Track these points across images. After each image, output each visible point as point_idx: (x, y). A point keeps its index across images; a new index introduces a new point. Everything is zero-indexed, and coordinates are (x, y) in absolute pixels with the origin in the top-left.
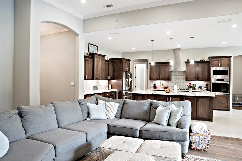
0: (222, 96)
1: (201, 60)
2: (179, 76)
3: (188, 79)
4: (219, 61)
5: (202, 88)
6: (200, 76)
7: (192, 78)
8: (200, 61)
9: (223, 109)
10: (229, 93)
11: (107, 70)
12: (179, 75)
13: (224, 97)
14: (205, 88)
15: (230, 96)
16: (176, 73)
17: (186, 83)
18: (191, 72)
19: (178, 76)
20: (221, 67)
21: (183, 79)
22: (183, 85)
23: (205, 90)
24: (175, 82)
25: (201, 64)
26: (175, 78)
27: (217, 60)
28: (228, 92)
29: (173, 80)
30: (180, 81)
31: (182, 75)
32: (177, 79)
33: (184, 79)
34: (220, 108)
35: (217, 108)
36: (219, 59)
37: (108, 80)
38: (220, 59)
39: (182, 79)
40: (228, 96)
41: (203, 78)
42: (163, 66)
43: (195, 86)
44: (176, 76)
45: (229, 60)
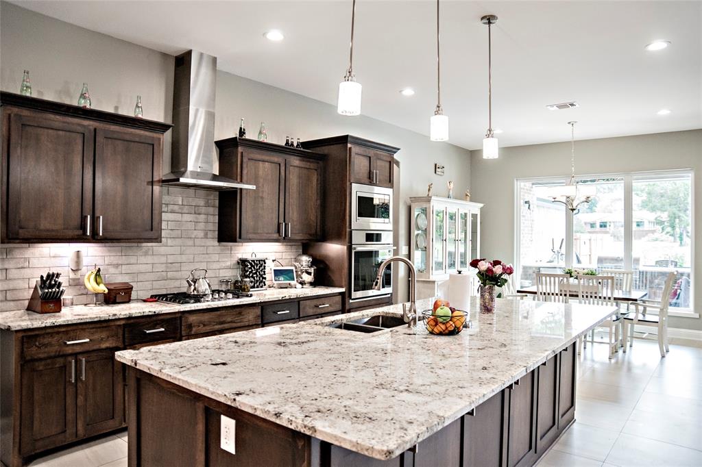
1: (287, 143)
2: (187, 217)
4: (372, 162)
7: (265, 230)
12: (186, 209)
17: (216, 257)
19: (177, 217)
21: (206, 236)
25: (297, 162)
30: (190, 242)
31: (203, 210)
33: (210, 235)
36: (372, 152)
38: (374, 154)
39: (201, 234)
40: (389, 300)
43: (264, 270)
45: (392, 163)
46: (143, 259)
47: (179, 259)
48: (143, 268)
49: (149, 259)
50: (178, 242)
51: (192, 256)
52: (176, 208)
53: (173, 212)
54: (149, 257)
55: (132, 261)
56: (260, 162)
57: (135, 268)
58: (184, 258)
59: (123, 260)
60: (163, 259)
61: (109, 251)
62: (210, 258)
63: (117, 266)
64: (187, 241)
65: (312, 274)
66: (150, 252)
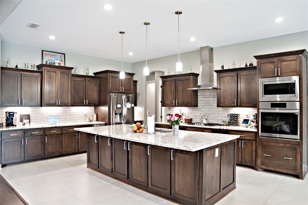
0: (282, 143)
1: (246, 65)
2: (211, 99)
3: (221, 105)
4: (276, 63)
5: (247, 124)
6: (243, 98)
7: (229, 103)
8: (245, 67)
9: (285, 171)
10: (298, 137)
11: (82, 90)
12: (210, 96)
13: (288, 145)
14: (253, 122)
15: (302, 144)
16: (204, 94)
17: (221, 113)
18: (227, 90)
19: (208, 99)
20: (279, 76)
22: (217, 115)
23: (254, 128)
24: (203, 109)
25: (244, 73)
26: (203, 102)
27: (271, 62)
28: (297, 135)
29: (201, 107)
30: (212, 107)
32: (207, 104)
33: (215, 105)
34: (278, 170)
35: (273, 169)
36: (276, 59)
37: (94, 107)
38: (278, 60)
40: (297, 143)
41: (248, 103)
42: (181, 82)
43: (237, 119)
44: (205, 99)
45: (298, 60)
46: (197, 112)
47: (208, 112)
48: (197, 114)
49: (199, 112)
50: (208, 107)
51: (212, 112)
52: (207, 96)
53: (206, 98)
54: (200, 111)
55: (195, 112)
56: (226, 77)
57: (196, 114)
58: (210, 112)
59: (193, 112)
60: (203, 112)
61: (189, 109)
62: (219, 113)
63: (191, 113)
64: (211, 107)
65: (255, 122)
66: (200, 110)
